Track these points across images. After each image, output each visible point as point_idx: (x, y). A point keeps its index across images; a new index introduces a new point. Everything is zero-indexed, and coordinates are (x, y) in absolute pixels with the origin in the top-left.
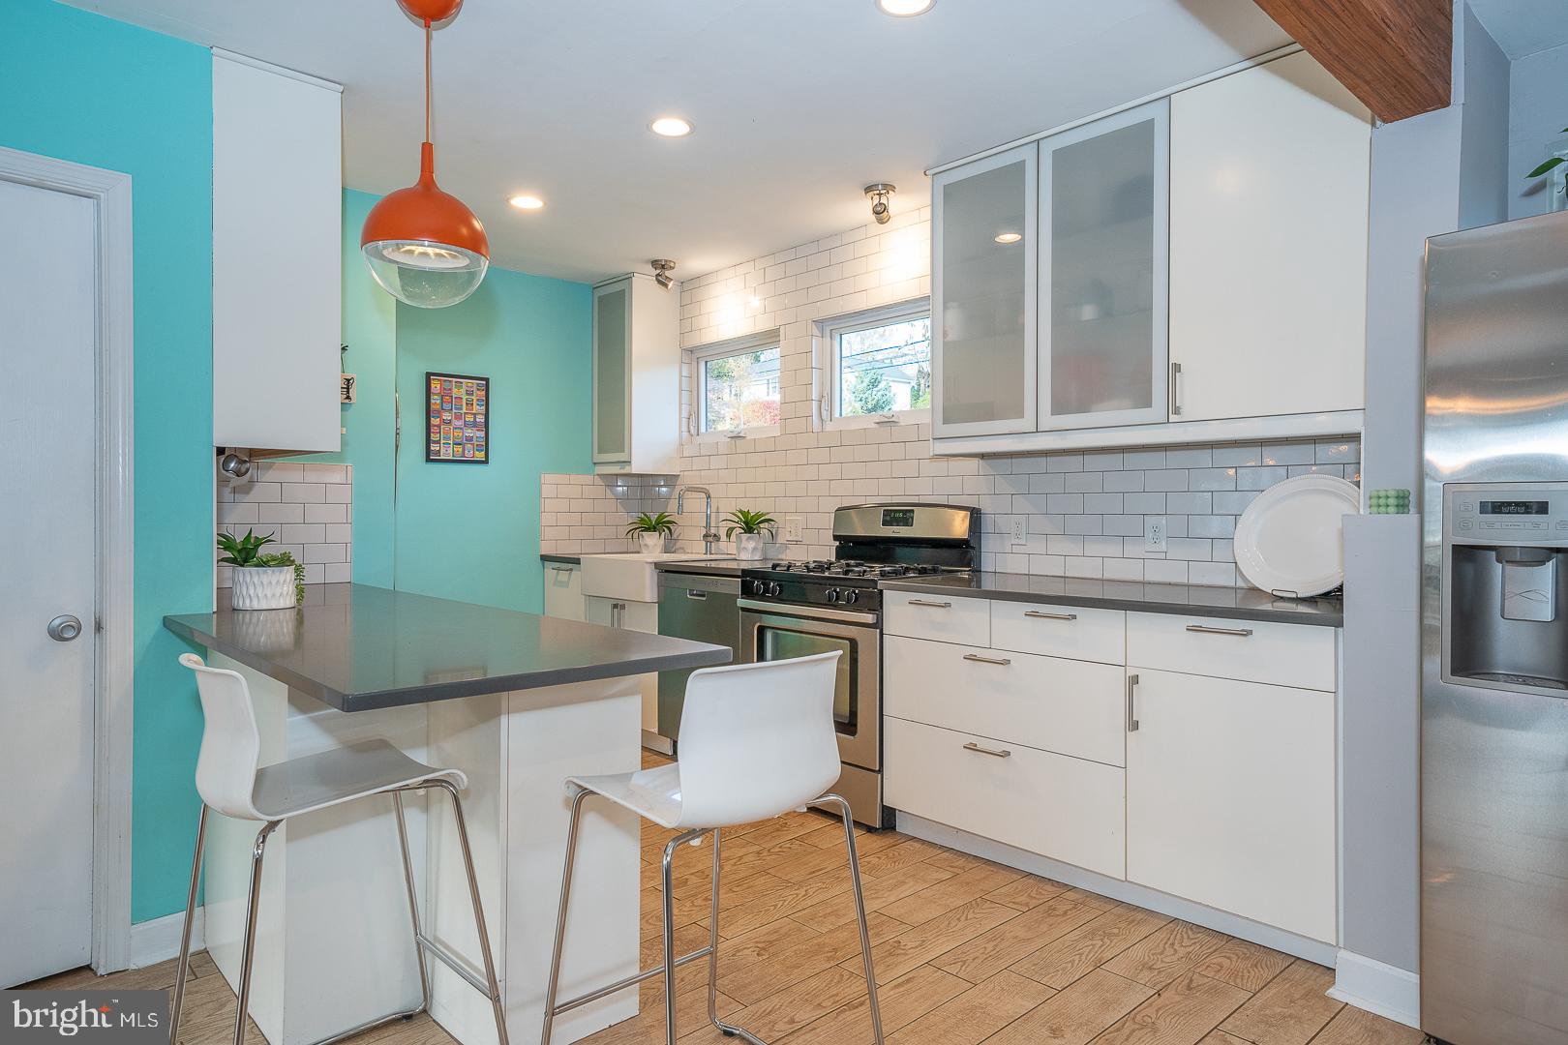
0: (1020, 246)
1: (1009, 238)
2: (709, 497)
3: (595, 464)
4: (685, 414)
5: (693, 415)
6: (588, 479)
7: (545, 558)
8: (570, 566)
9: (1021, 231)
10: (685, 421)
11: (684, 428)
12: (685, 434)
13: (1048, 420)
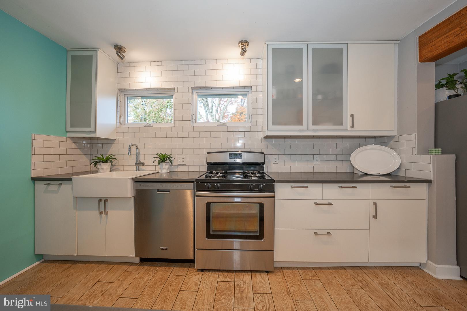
0: (301, 82)
1: (298, 80)
2: (137, 148)
3: (67, 132)
4: (118, 116)
5: (121, 116)
6: (64, 139)
7: (34, 179)
8: (60, 182)
9: (302, 78)
10: (118, 118)
11: (118, 121)
12: (118, 123)
13: (311, 127)
